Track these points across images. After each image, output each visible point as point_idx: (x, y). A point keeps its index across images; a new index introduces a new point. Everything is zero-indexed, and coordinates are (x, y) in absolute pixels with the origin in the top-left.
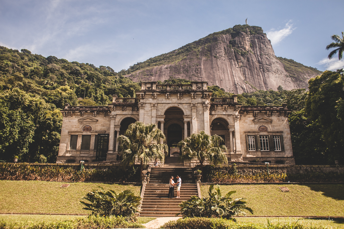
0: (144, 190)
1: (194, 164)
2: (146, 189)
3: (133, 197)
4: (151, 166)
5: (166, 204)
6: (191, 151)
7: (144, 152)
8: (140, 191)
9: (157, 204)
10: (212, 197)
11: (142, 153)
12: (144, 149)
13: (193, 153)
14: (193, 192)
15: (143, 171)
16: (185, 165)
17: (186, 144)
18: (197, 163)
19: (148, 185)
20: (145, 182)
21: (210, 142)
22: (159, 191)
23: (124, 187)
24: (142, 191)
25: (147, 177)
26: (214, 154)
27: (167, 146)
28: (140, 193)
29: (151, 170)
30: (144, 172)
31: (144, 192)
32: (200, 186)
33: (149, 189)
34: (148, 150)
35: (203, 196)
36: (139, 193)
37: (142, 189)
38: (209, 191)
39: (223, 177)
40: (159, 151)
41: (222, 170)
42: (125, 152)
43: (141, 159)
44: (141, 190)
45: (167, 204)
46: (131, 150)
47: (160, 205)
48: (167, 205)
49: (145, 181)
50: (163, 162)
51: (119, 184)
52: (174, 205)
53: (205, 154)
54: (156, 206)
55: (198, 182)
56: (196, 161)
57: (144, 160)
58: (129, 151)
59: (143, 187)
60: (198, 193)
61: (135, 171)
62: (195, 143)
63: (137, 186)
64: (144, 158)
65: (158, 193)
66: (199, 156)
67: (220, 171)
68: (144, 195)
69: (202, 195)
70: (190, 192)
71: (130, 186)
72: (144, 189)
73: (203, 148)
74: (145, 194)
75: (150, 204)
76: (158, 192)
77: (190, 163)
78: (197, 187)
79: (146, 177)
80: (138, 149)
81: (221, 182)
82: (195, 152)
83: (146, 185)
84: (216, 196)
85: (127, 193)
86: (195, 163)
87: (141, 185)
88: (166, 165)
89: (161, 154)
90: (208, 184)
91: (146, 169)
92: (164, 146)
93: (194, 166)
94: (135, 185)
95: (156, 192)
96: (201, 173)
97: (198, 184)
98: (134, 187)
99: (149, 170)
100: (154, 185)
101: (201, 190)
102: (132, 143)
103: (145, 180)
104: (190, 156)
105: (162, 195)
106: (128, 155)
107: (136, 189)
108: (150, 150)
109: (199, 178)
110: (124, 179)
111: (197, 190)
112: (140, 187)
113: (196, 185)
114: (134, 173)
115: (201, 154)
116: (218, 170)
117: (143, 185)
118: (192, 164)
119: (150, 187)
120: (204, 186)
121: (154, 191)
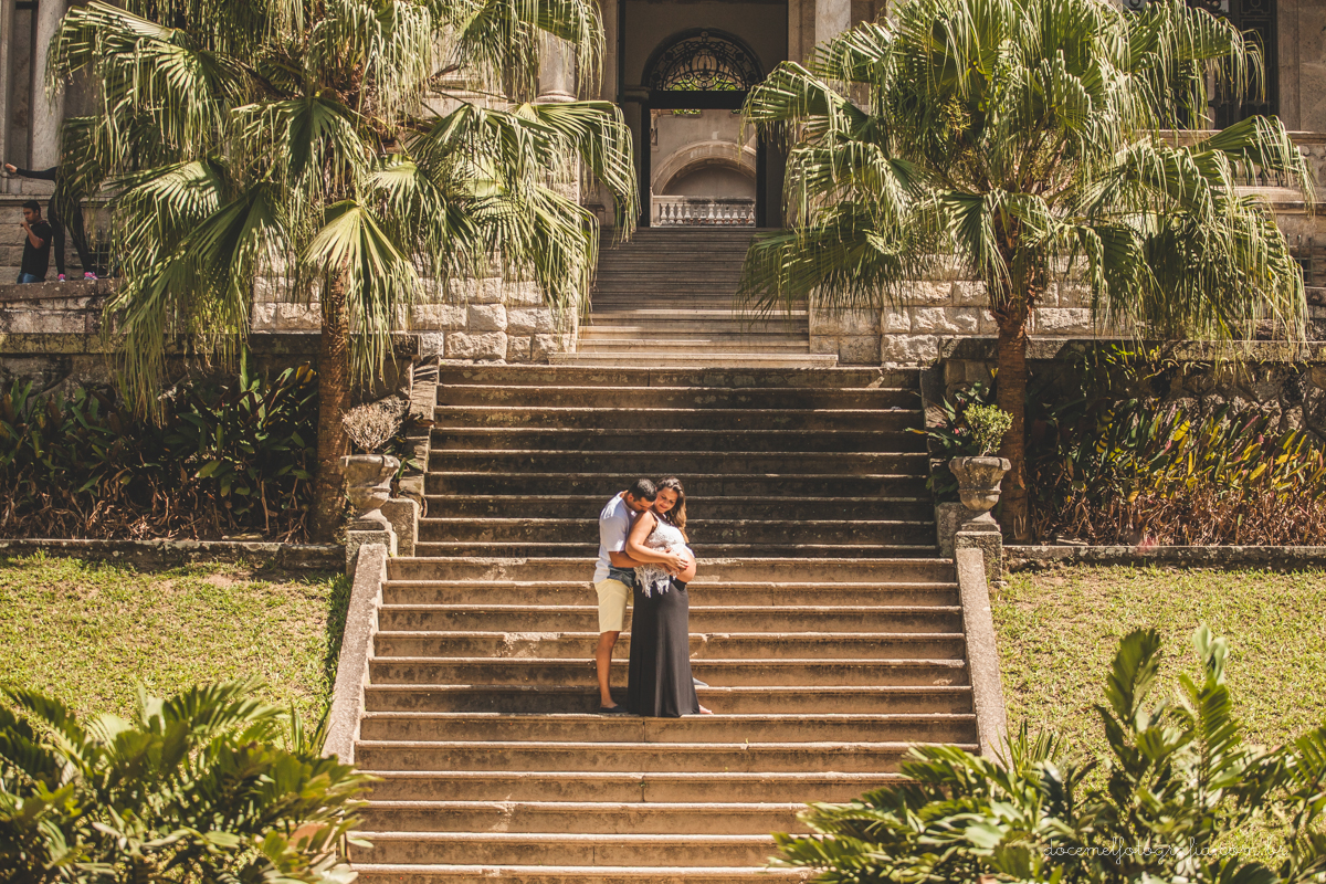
0: (375, 630)
1: (922, 322)
2: (395, 614)
3: (267, 770)
4: (437, 339)
5: (612, 785)
6: (892, 185)
7: (361, 201)
8: (323, 636)
9: (516, 782)
10: (1138, 770)
11: (333, 214)
12: (358, 170)
13: (921, 215)
14: (913, 645)
15: (355, 412)
16: (820, 334)
17: (841, 101)
18: (956, 305)
19: (409, 570)
20: (376, 538)
21: (1117, 83)
22: (533, 636)
23: (147, 595)
24: (351, 638)
25: (396, 481)
26: (1152, 217)
27: (621, 127)
28: (331, 659)
29: (443, 397)
30: (371, 421)
31: (370, 654)
32: (994, 580)
33: (426, 614)
34: (399, 176)
35: (1023, 688)
36: (316, 662)
37: (352, 616)
38: (1106, 703)
39: (1246, 482)
40: (532, 188)
41: (1238, 401)
42: (147, 204)
43: (331, 277)
44: (337, 626)
45: (629, 784)
46: (217, 171)
47: (547, 786)
48: (623, 792)
49: (379, 526)
50: (576, 298)
51: (94, 558)
52: (703, 787)
53: (1049, 219)
54: (506, 804)
55: (974, 541)
56: (946, 288)
57: (367, 289)
58: (189, 185)
59: (358, 588)
60: (964, 656)
61: (261, 412)
62: (945, 99)
63: (294, 586)
64: (365, 274)
65: (523, 657)
66: (988, 239)
67: (1219, 412)
68: (365, 681)
69: (1016, 681)
70: (885, 644)
71: (219, 581)
72: (374, 620)
73: (1030, 154)
74: (379, 671)
75: (440, 785)
76: (523, 643)
77: (877, 311)
78: (954, 595)
79: (386, 485)
80: (298, 166)
81: (1227, 534)
82: (935, 195)
83: (391, 565)
84: (1185, 765)
85: (205, 718)
86: (933, 303)
87: (337, 568)
88: (601, 333)
89: (553, 222)
90: (1076, 560)
91: (393, 385)
92: (593, 127)
93: (929, 353)
94: (272, 569)
95: (500, 643)
96: (1006, 437)
97: (971, 565)
98: (257, 596)
99: (423, 399)
100: (480, 570)
101: (999, 622)
102: (216, 90)
103: (376, 515)
104: (879, 243)
105: (572, 684)
106: (176, 227)
107: (282, 611)
108: (424, 173)
109: (985, 486)
110: (137, 499)
111: (957, 621)
112: (326, 589)
113: (951, 572)
114: (250, 436)
115: (1009, 228)
116: (1200, 395)
117: (361, 567)
118: (894, 320)
119: (440, 594)
120: (1038, 582)
121: (485, 642)
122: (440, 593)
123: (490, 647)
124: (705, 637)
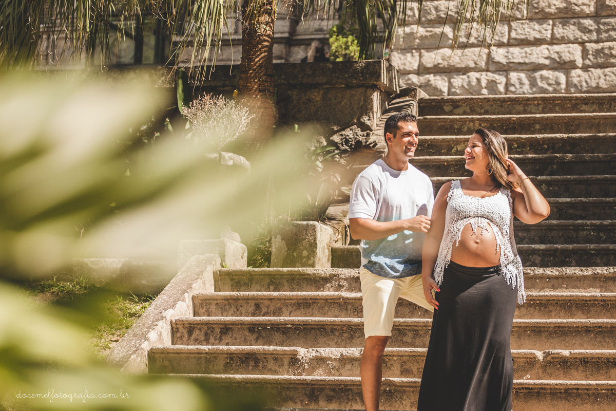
76: (320, 361)
121: (276, 359)
122: (257, 306)
123: (282, 365)
124: (539, 355)
